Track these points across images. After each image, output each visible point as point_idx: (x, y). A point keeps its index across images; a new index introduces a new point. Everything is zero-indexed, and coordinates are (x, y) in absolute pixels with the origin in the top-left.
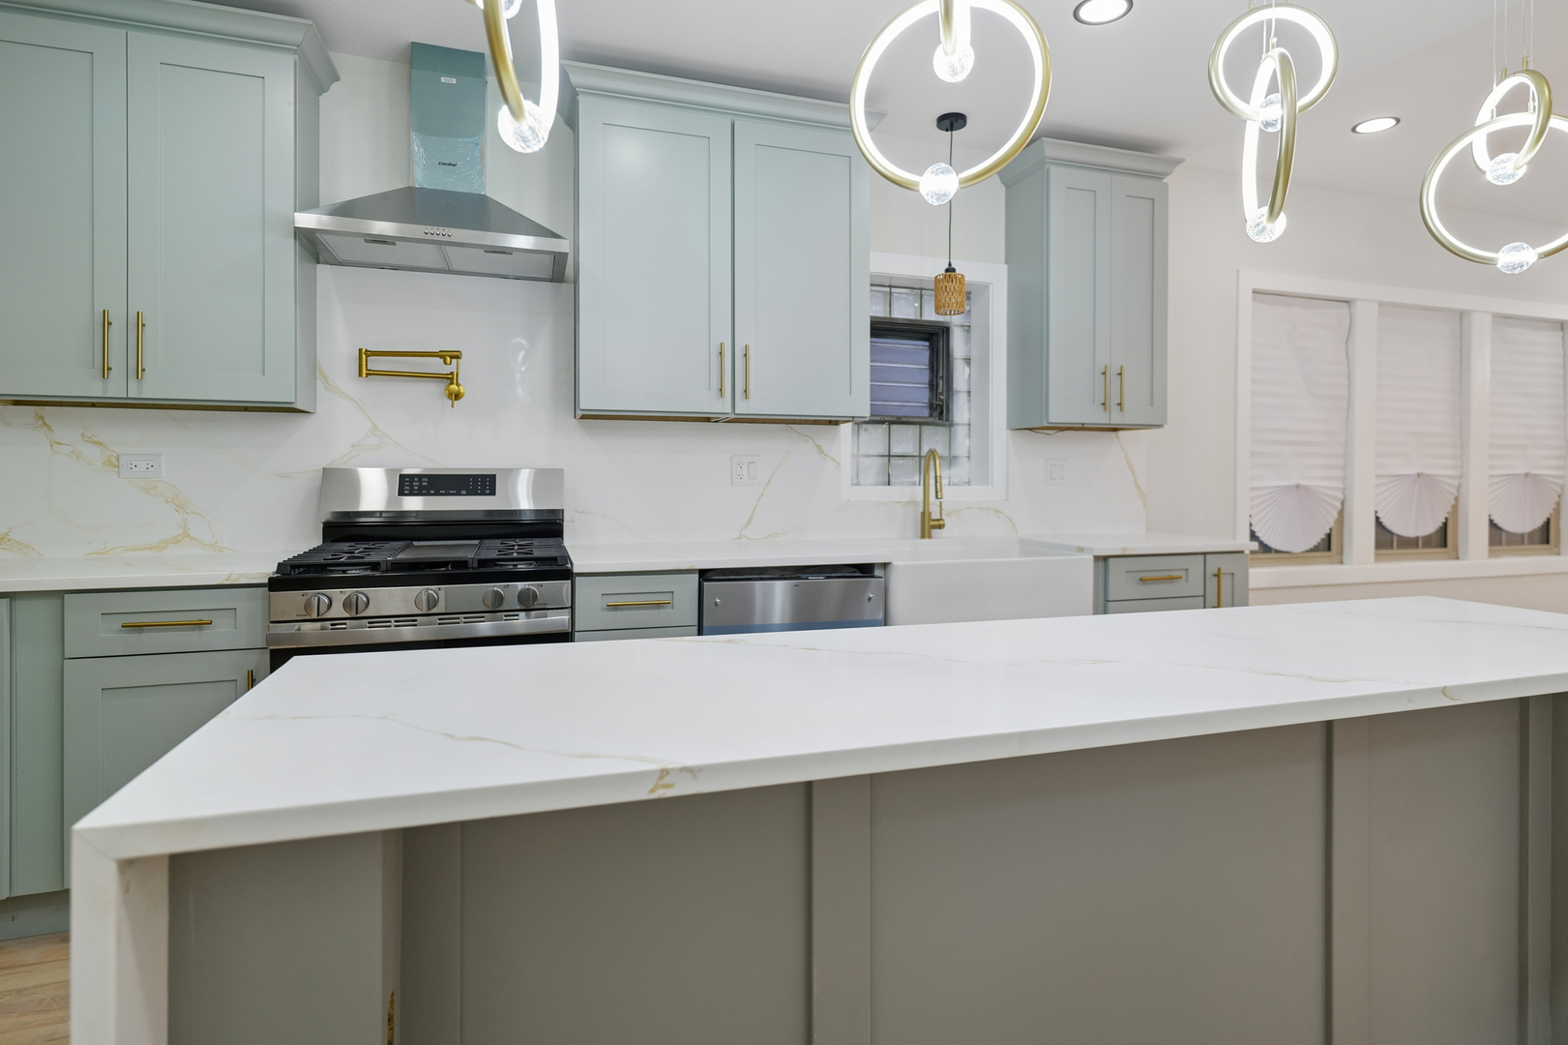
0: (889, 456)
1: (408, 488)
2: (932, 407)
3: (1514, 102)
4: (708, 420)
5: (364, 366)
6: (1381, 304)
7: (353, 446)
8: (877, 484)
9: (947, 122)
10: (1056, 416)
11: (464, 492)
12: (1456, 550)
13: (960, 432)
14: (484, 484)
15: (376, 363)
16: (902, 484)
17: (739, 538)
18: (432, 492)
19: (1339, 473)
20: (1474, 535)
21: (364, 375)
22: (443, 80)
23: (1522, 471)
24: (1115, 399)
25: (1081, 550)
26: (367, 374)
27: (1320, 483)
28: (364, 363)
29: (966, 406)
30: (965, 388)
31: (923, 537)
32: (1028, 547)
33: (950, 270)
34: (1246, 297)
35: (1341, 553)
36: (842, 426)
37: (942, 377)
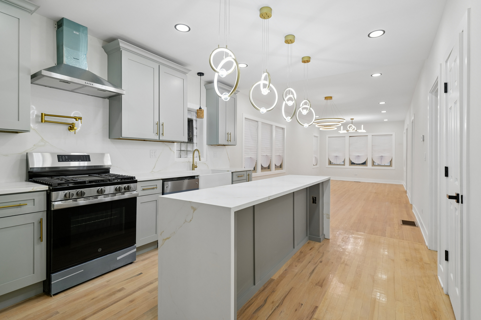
0: (181, 150)
1: (61, 159)
2: (188, 139)
3: (305, 104)
4: (144, 140)
5: (43, 119)
6: (262, 122)
7: (34, 145)
8: (178, 157)
9: (200, 74)
10: (220, 143)
11: (80, 160)
12: (271, 169)
13: (195, 145)
14: (86, 158)
15: (47, 118)
16: (183, 157)
17: (152, 172)
18: (70, 160)
19: (256, 155)
20: (273, 167)
21: (43, 122)
22: (74, 32)
23: (278, 155)
24: (229, 140)
25: (228, 171)
26: (45, 122)
27: (253, 157)
28: (43, 118)
29: (196, 139)
30: (196, 135)
31: (193, 170)
32: (213, 171)
33: (200, 108)
34: (244, 119)
35: (256, 171)
36: (175, 143)
37: (191, 132)
